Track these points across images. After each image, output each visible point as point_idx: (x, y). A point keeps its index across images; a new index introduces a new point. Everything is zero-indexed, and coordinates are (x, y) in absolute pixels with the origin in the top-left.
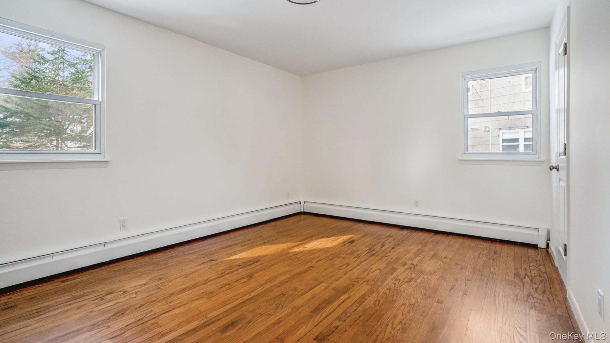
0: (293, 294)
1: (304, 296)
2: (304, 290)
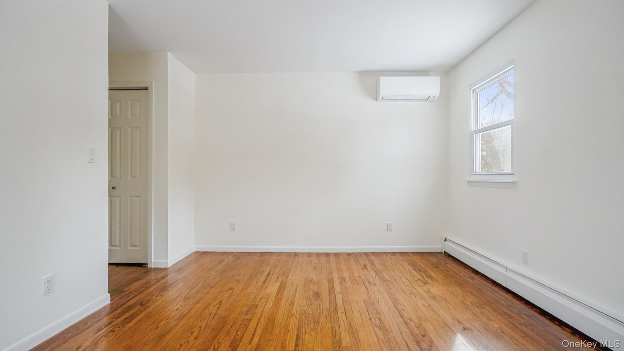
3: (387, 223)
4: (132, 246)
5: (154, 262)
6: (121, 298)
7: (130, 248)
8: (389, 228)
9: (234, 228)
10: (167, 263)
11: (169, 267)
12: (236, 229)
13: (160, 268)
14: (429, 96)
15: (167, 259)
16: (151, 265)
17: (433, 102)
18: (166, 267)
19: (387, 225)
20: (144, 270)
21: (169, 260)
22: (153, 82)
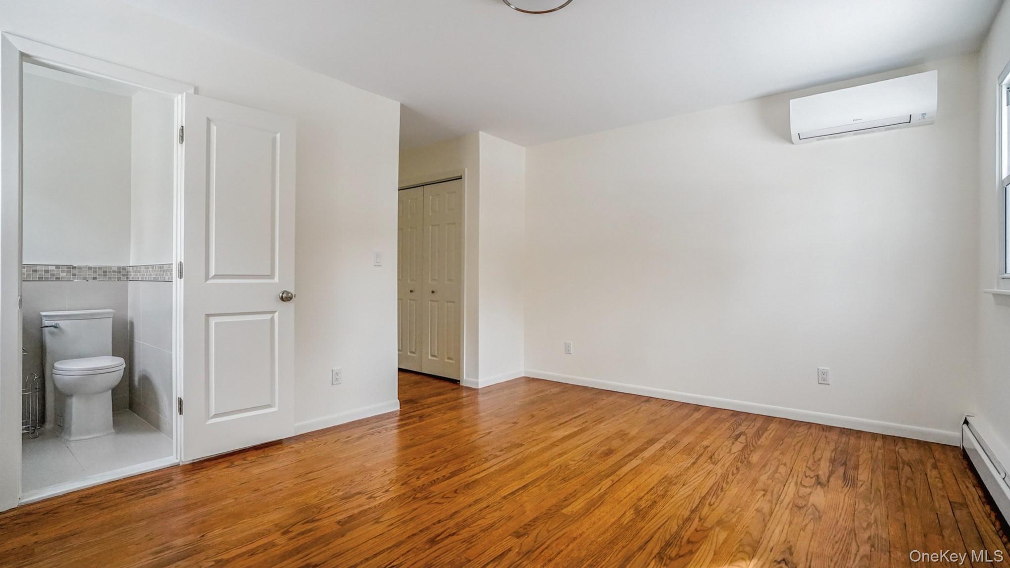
0: (551, 480)
1: (535, 478)
2: (535, 486)
3: (818, 369)
4: (449, 358)
5: (466, 380)
6: (411, 408)
7: (446, 360)
8: (823, 378)
9: (569, 351)
10: (477, 384)
11: (479, 388)
12: (572, 352)
13: (471, 388)
14: (911, 116)
15: (478, 379)
16: (463, 384)
17: (932, 123)
18: (476, 387)
19: (818, 371)
20: (455, 386)
21: (480, 381)
22: (466, 169)
